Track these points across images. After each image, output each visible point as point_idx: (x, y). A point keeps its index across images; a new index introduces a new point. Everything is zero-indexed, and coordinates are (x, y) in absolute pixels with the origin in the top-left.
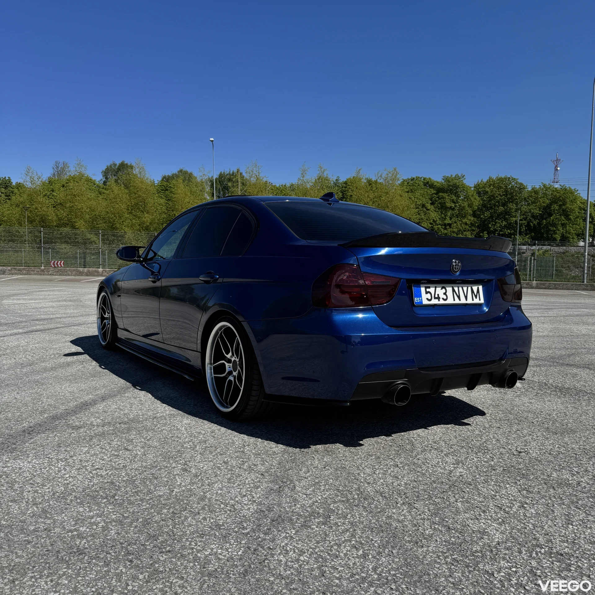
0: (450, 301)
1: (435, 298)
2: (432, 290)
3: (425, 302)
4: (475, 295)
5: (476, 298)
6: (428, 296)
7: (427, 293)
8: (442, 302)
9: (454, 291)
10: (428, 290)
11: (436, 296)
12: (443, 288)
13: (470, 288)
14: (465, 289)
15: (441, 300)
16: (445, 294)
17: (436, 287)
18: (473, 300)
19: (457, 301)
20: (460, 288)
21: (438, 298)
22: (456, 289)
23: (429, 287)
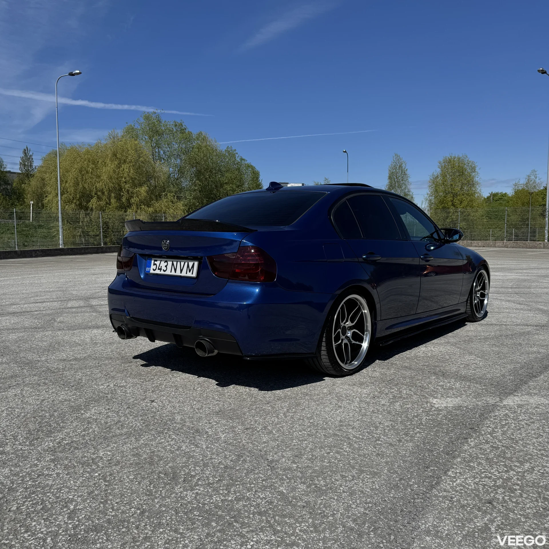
0: (168, 272)
1: (159, 269)
2: (158, 263)
3: (152, 271)
4: (190, 270)
5: (190, 272)
6: (154, 267)
7: (154, 264)
8: (162, 272)
9: (173, 264)
10: (155, 262)
11: (160, 268)
12: (166, 261)
13: (186, 263)
14: (182, 263)
15: (162, 271)
16: (166, 266)
17: (161, 261)
18: (186, 273)
19: (173, 273)
20: (179, 263)
21: (160, 269)
22: (175, 263)
23: (156, 261)
